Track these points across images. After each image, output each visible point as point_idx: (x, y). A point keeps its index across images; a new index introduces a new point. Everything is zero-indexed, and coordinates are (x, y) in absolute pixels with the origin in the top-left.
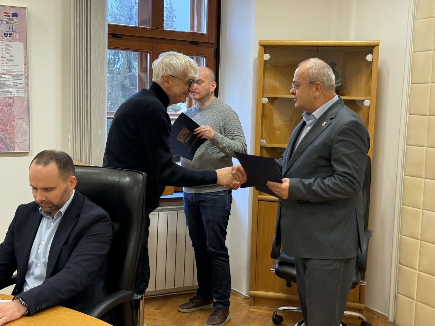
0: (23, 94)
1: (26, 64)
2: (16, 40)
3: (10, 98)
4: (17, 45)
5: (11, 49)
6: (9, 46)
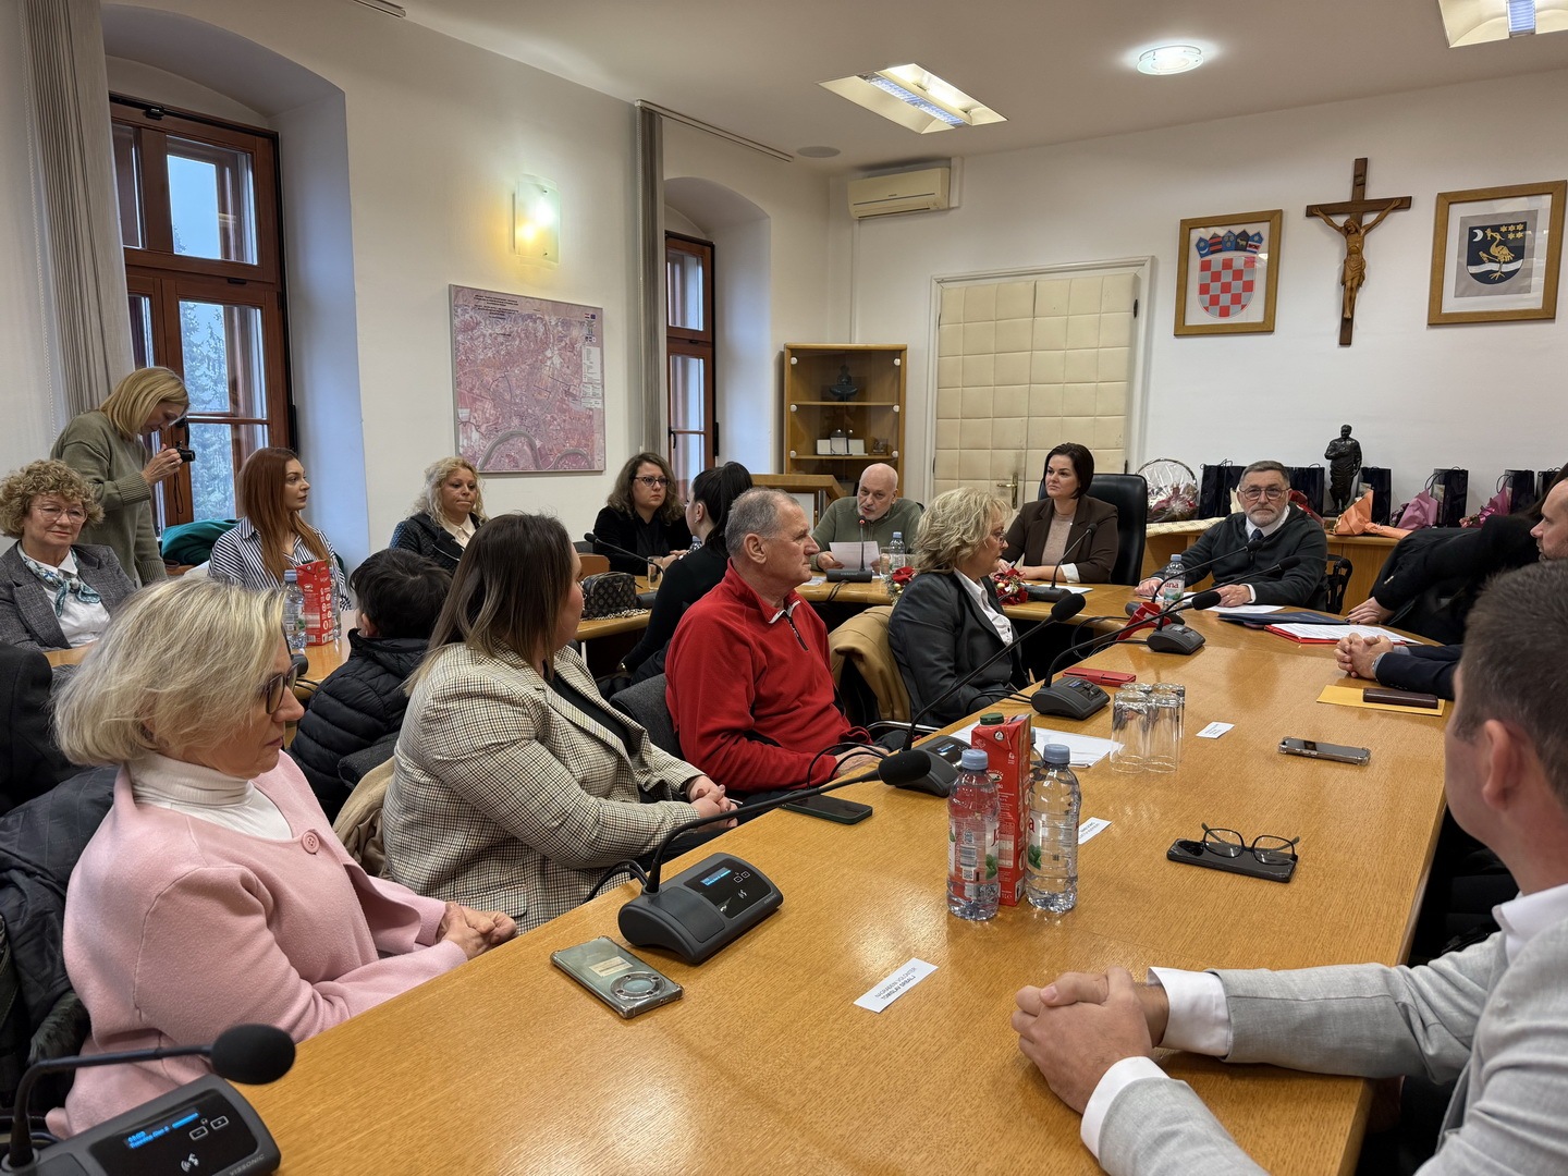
0: (599, 406)
1: (602, 372)
2: (594, 345)
3: (591, 409)
4: (596, 351)
5: (591, 355)
6: (589, 352)
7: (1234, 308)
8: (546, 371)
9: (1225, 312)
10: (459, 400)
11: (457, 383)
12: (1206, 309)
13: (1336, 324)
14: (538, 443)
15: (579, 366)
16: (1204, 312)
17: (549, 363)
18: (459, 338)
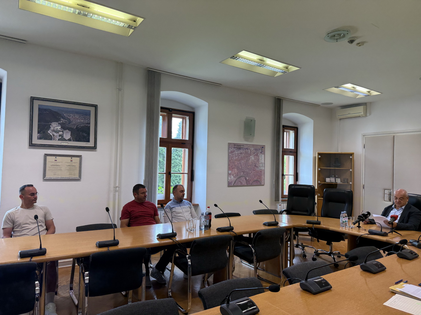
0: (263, 169)
1: (264, 160)
2: (263, 154)
4: (263, 156)
5: (262, 157)
6: (261, 156)
8: (250, 161)
10: (229, 169)
11: (229, 165)
14: (247, 178)
15: (258, 160)
17: (251, 159)
18: (230, 155)
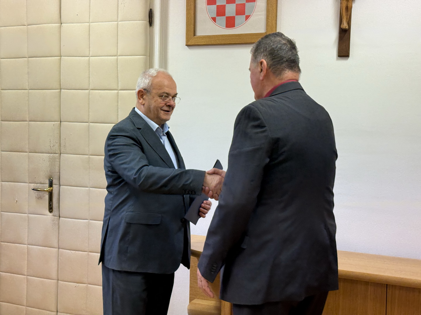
7: (239, 19)
9: (230, 23)
12: (214, 19)
13: (333, 35)
16: (211, 22)
